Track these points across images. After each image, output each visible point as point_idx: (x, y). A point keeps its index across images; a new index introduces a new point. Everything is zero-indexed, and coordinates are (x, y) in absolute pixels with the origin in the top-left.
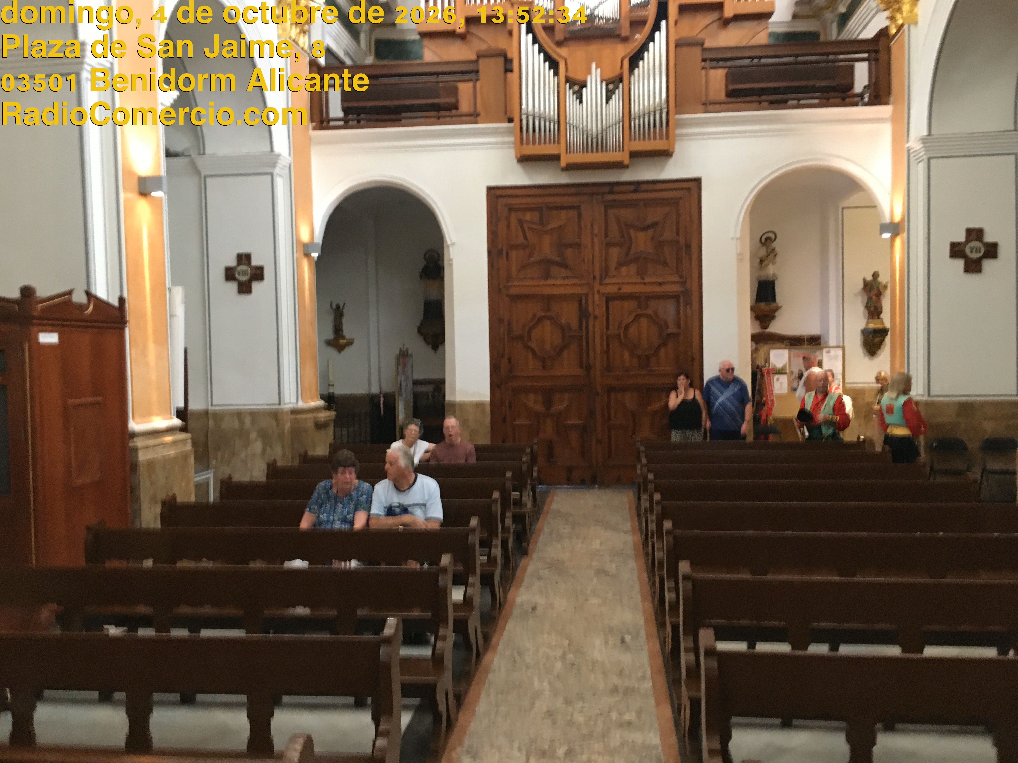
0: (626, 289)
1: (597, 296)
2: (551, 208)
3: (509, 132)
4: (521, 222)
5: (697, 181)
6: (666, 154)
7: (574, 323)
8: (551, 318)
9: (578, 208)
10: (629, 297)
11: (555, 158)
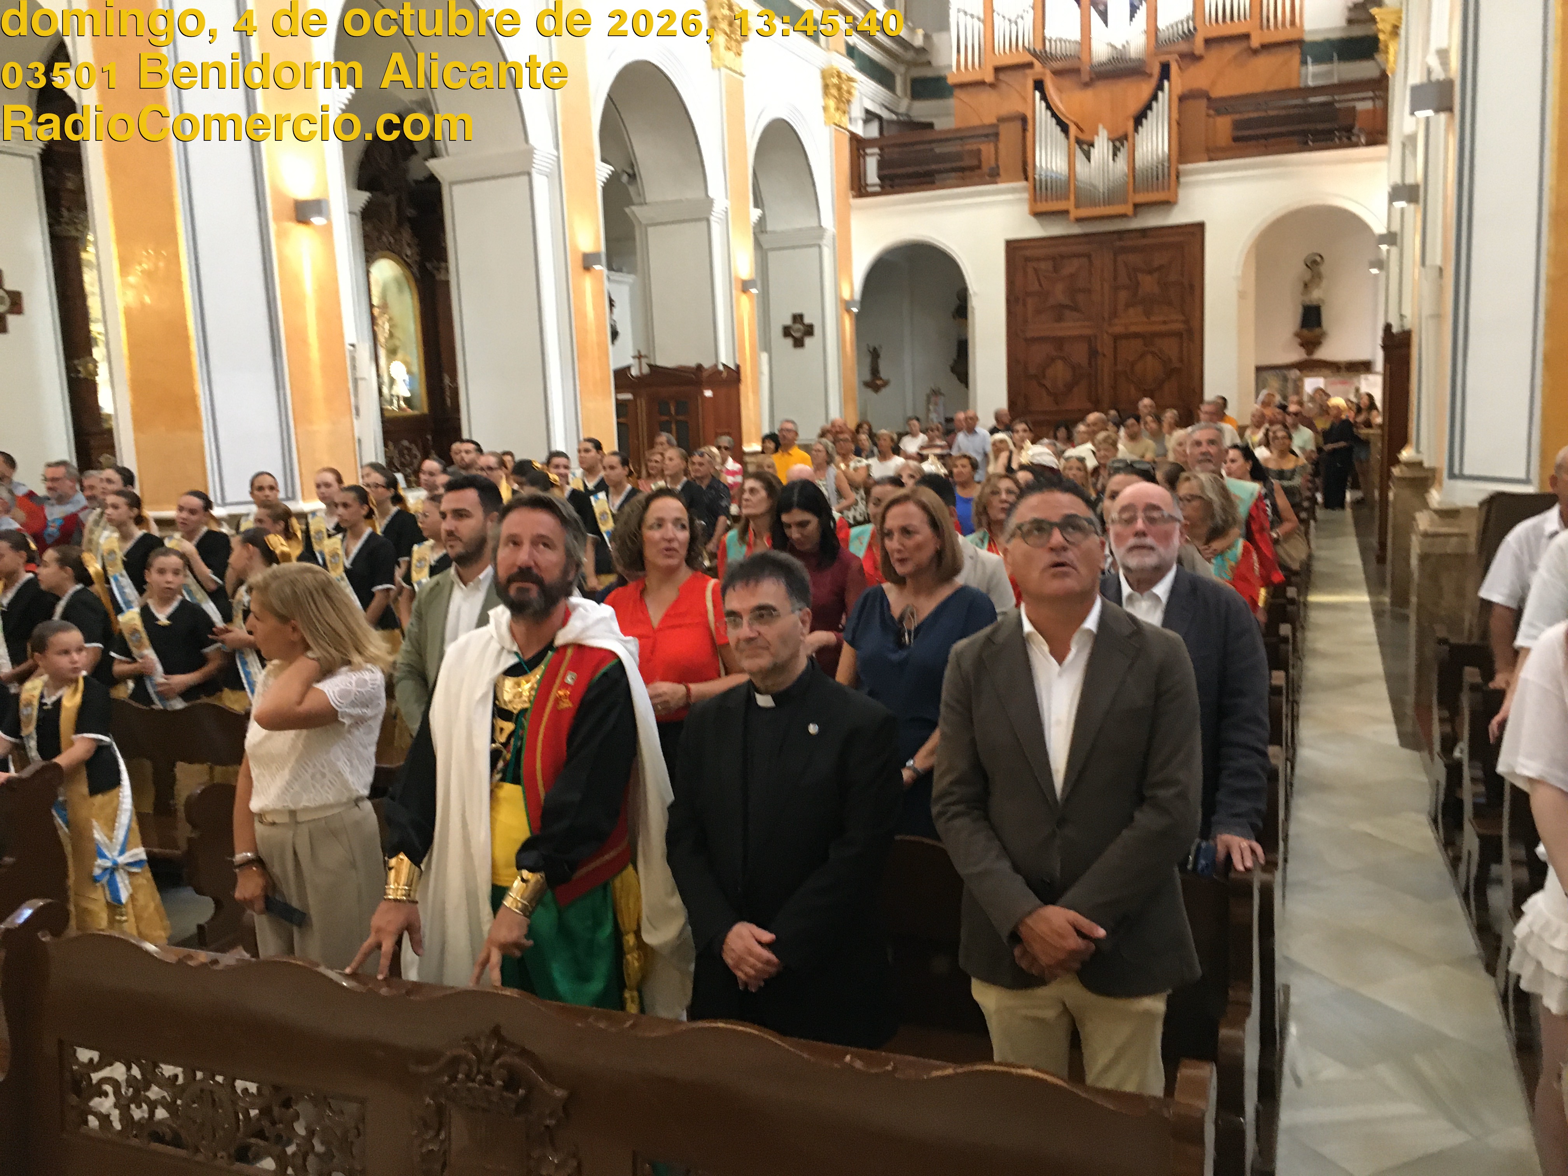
0: (1133, 329)
1: (1105, 336)
2: (1062, 257)
3: (1024, 189)
4: (1035, 270)
5: (1201, 226)
6: (1168, 204)
7: (1084, 362)
8: (1063, 359)
9: (1089, 256)
10: (1136, 335)
11: (1066, 212)
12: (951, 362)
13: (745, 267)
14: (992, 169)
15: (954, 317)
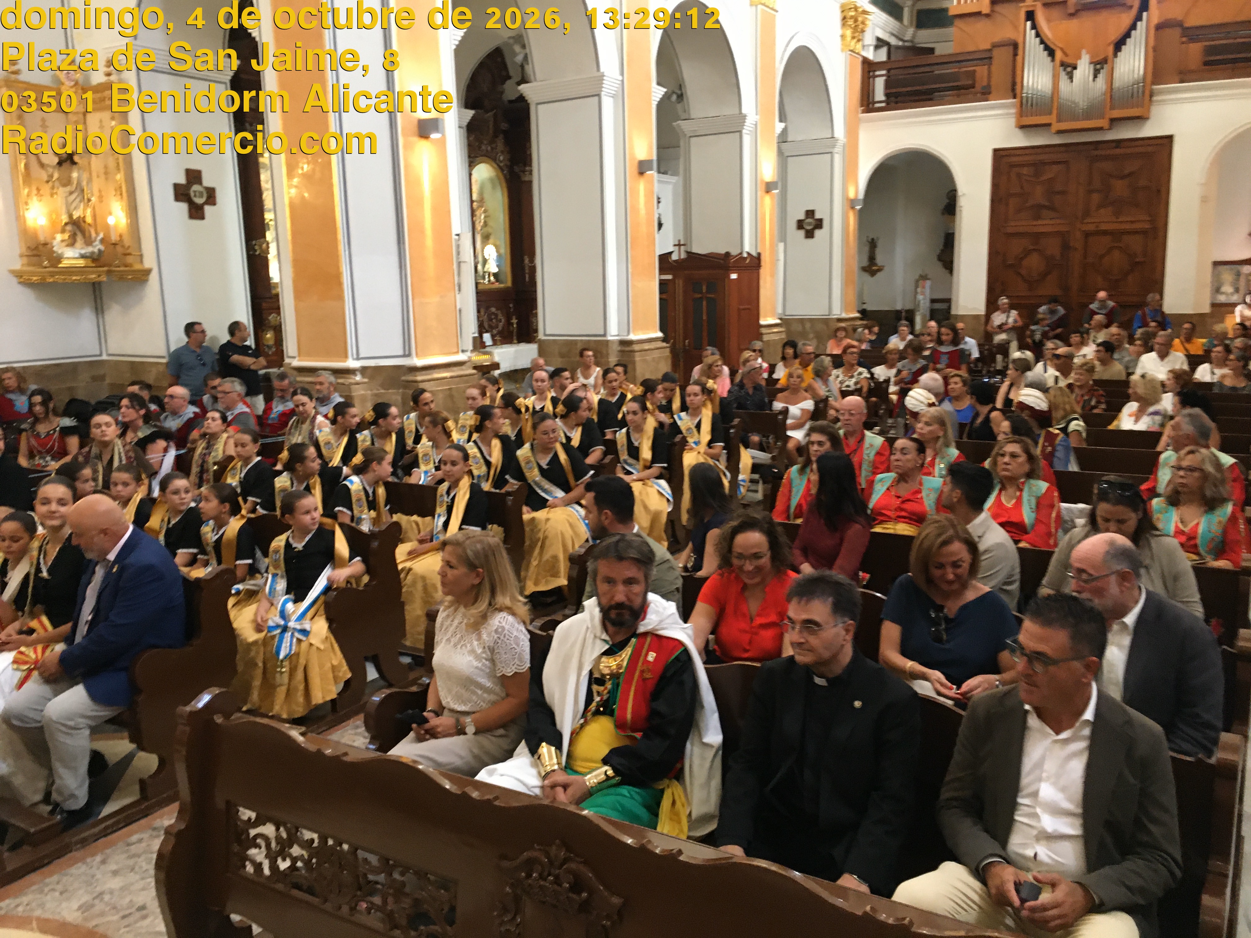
0: (1104, 227)
1: (1078, 233)
2: (1044, 163)
3: (1012, 106)
4: (1019, 175)
5: (1170, 138)
6: (1141, 119)
7: (1057, 255)
8: (1038, 251)
9: (1066, 162)
10: (1105, 233)
11: (1049, 125)
12: (938, 252)
13: (769, 172)
14: (984, 87)
15: (943, 214)
